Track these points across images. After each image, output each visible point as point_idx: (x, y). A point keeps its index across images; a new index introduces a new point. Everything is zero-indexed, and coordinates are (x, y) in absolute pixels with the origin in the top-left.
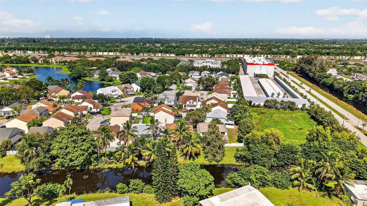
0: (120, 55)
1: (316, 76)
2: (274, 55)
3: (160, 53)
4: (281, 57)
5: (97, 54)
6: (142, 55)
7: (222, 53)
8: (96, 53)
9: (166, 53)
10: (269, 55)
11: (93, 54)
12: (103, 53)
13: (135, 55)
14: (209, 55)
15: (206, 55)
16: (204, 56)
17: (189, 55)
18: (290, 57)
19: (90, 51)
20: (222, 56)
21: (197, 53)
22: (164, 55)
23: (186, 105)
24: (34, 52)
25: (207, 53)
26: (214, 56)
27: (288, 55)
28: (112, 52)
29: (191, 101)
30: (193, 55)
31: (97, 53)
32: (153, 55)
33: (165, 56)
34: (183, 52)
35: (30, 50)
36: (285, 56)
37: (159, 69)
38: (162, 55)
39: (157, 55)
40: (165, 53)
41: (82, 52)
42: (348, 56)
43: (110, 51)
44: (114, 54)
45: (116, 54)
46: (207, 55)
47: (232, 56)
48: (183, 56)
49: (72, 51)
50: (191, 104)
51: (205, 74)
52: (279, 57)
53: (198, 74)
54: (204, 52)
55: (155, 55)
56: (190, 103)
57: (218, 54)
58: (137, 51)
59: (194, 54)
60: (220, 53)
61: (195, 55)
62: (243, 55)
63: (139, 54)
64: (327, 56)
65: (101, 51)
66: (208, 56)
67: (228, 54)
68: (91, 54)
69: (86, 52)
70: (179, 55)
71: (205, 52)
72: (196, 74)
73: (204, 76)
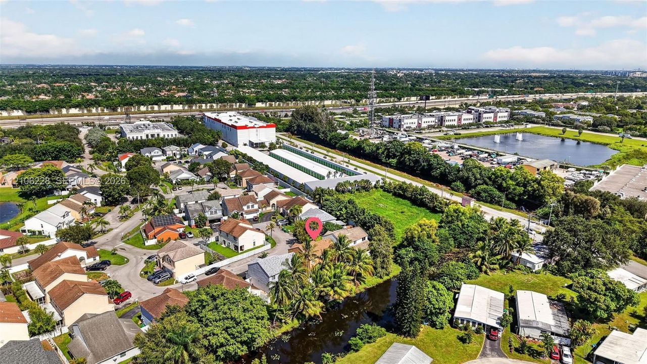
1: (329, 138)
2: (221, 103)
4: (233, 106)
7: (132, 105)
10: (214, 104)
14: (105, 110)
15: (97, 109)
16: (94, 110)
17: (60, 111)
18: (245, 105)
20: (133, 110)
21: (76, 106)
23: (244, 213)
25: (99, 106)
26: (116, 111)
27: (242, 102)
29: (250, 204)
30: (67, 110)
34: (43, 105)
36: (238, 104)
37: (69, 151)
42: (318, 100)
46: (99, 108)
47: (151, 108)
48: (45, 114)
50: (250, 208)
52: (230, 106)
54: (93, 103)
56: (248, 207)
57: (124, 105)
59: (70, 108)
60: (127, 104)
61: (73, 111)
62: (170, 105)
64: (294, 102)
66: (103, 110)
67: (143, 105)
70: (35, 112)
71: (95, 103)
72: (156, 154)
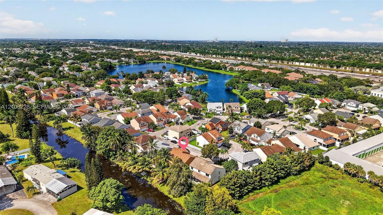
0: (317, 66)
3: (369, 68)
5: (294, 64)
6: (343, 69)
8: (292, 63)
9: (377, 69)
11: (289, 63)
12: (300, 64)
13: (335, 68)
19: (288, 60)
22: (373, 71)
24: (242, 58)
28: (309, 63)
31: (294, 62)
32: (358, 70)
33: (375, 72)
35: (239, 56)
38: (370, 71)
39: (364, 70)
40: (375, 69)
41: (280, 61)
43: (307, 62)
44: (311, 65)
45: (313, 65)
49: (271, 59)
51: (364, 107)
53: (355, 105)
55: (361, 70)
56: (255, 136)
58: (338, 64)
63: (340, 67)
65: (298, 62)
68: (288, 63)
69: (283, 61)
72: (351, 105)
73: (362, 109)
